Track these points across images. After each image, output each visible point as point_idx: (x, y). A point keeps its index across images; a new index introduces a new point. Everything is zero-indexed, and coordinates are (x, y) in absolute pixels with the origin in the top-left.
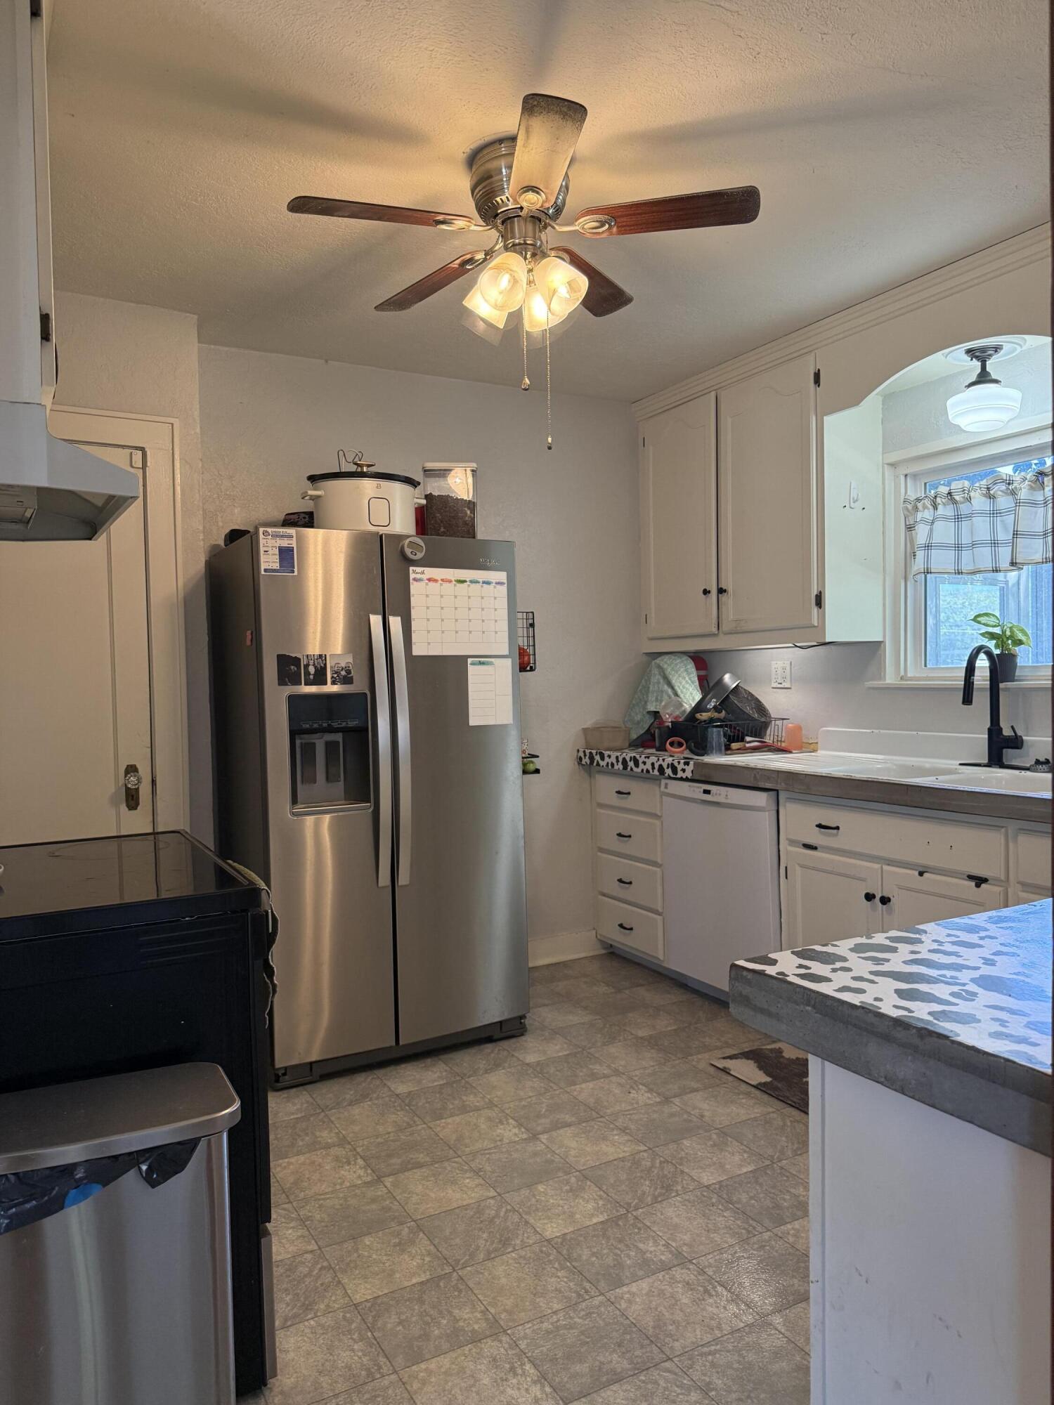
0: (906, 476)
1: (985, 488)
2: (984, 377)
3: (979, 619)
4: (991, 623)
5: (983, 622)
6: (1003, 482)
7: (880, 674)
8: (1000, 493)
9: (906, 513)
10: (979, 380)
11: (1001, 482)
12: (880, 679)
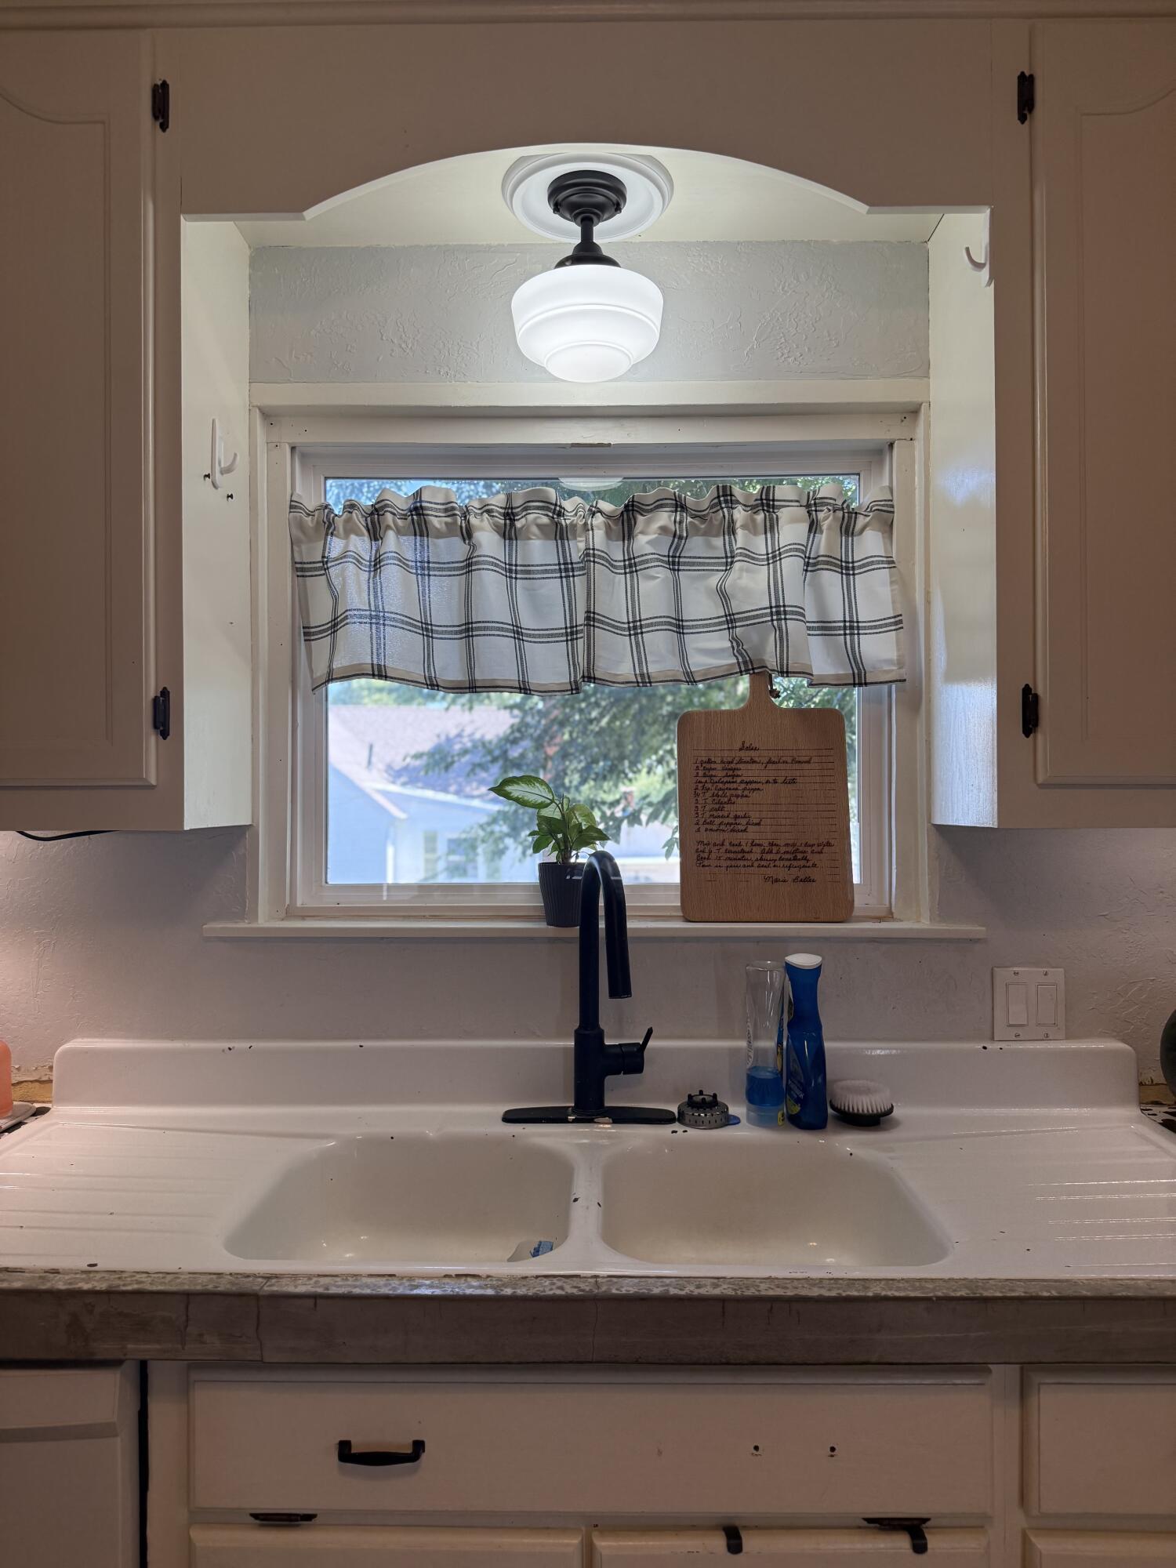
0: (293, 449)
1: (500, 513)
2: (587, 253)
3: (509, 788)
4: (532, 798)
5: (515, 794)
6: (548, 509)
7: (242, 903)
8: (534, 529)
9: (296, 533)
10: (582, 254)
11: (538, 508)
12: (241, 916)
